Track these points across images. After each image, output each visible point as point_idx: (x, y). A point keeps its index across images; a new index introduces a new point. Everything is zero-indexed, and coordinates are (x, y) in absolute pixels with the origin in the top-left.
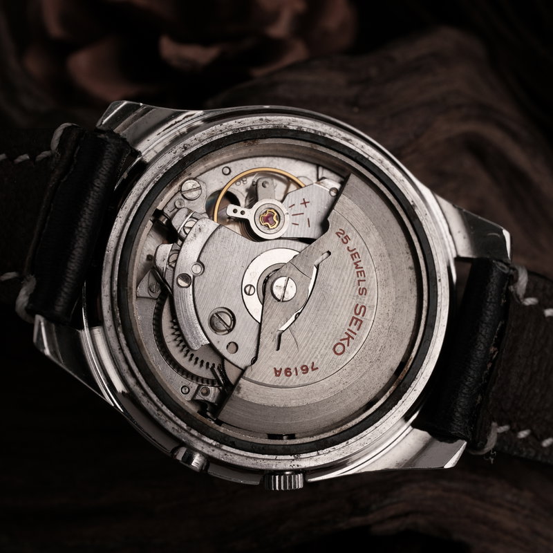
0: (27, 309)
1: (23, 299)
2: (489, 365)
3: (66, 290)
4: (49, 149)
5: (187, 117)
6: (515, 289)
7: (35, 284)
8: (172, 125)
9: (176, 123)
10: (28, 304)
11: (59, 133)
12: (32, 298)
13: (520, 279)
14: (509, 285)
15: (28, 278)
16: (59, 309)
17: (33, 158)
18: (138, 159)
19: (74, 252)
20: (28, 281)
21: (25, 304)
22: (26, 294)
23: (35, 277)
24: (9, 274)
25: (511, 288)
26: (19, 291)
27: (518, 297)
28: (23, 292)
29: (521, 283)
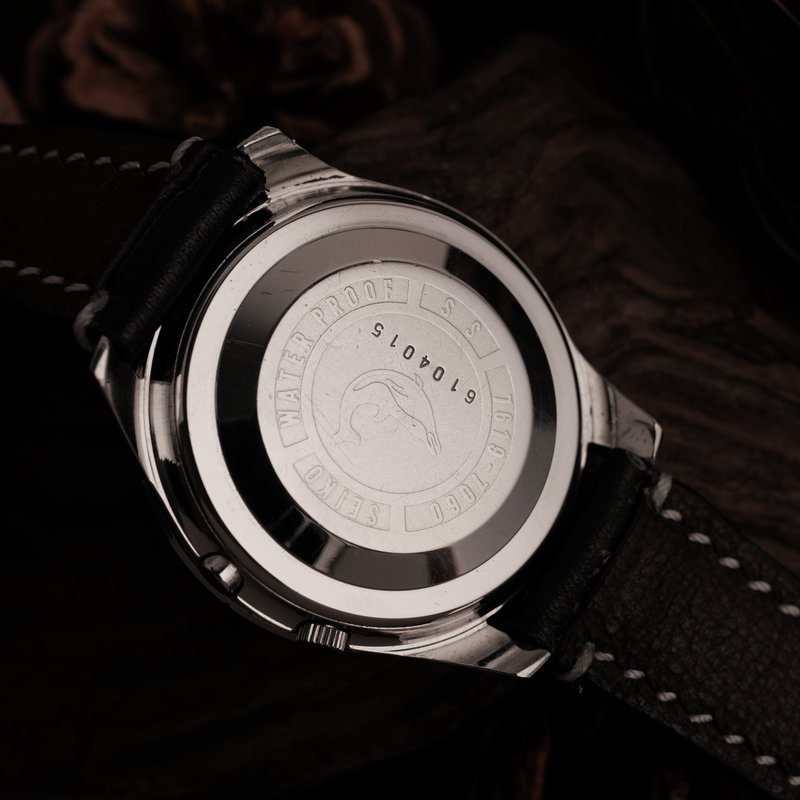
0: (88, 328)
1: (86, 316)
2: (597, 571)
3: (142, 317)
4: (169, 160)
5: (335, 177)
6: (651, 494)
7: (106, 302)
8: (315, 180)
9: (321, 179)
10: (91, 323)
11: (186, 144)
12: (98, 316)
13: (660, 484)
14: (644, 486)
15: (101, 293)
16: (127, 336)
17: (144, 167)
18: (265, 205)
19: (165, 277)
20: (99, 296)
21: (87, 323)
22: (92, 311)
23: (109, 294)
24: (77, 285)
25: (646, 491)
26: (85, 305)
27: (653, 503)
28: (88, 308)
29: (660, 489)
